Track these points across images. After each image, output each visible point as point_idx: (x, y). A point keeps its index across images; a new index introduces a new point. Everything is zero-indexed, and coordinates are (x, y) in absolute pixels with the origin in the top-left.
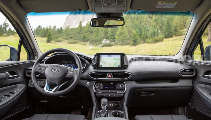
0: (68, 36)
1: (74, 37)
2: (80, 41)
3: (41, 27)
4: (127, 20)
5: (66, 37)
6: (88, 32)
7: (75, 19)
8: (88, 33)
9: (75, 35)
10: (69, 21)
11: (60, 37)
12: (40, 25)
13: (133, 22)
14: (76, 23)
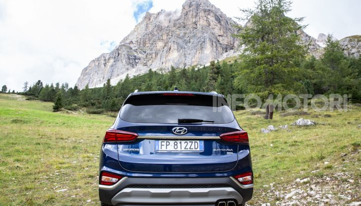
0: (87, 101)
1: (97, 103)
2: (107, 111)
3: (42, 83)
4: (181, 80)
5: (84, 104)
6: (120, 96)
7: (98, 74)
8: (120, 98)
9: (99, 100)
10: (87, 76)
11: (75, 102)
12: (39, 81)
13: (189, 83)
14: (99, 80)
